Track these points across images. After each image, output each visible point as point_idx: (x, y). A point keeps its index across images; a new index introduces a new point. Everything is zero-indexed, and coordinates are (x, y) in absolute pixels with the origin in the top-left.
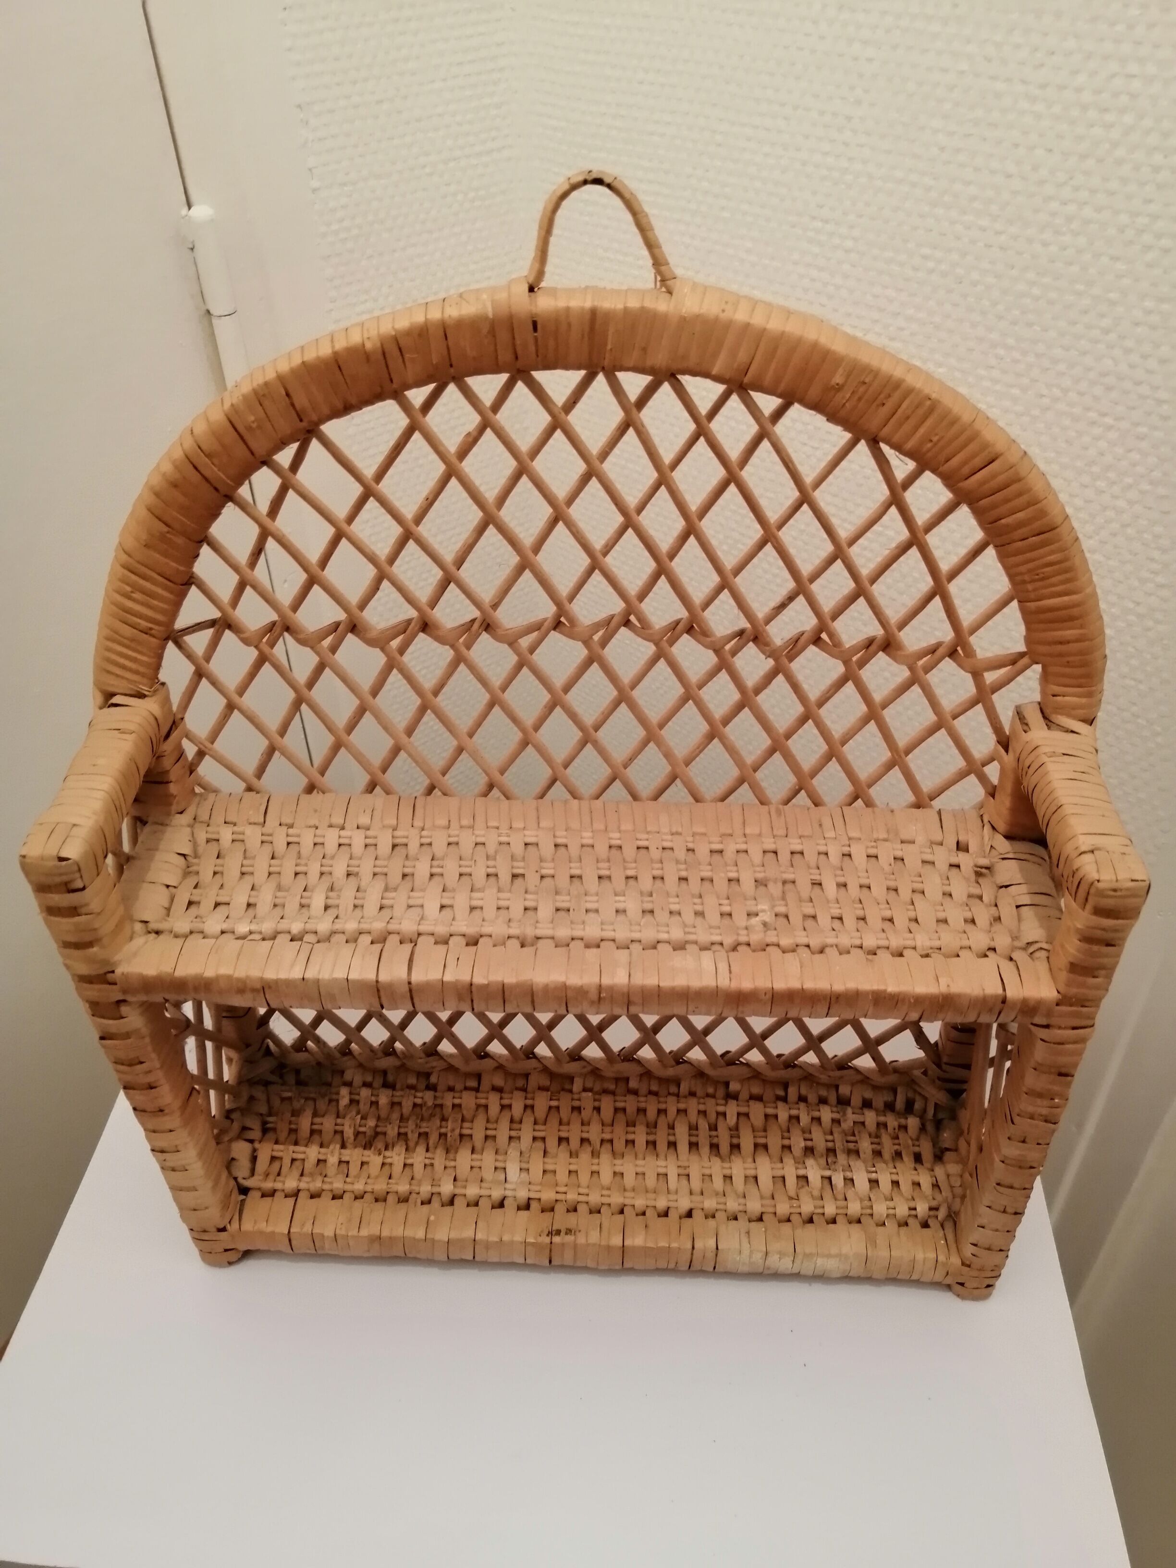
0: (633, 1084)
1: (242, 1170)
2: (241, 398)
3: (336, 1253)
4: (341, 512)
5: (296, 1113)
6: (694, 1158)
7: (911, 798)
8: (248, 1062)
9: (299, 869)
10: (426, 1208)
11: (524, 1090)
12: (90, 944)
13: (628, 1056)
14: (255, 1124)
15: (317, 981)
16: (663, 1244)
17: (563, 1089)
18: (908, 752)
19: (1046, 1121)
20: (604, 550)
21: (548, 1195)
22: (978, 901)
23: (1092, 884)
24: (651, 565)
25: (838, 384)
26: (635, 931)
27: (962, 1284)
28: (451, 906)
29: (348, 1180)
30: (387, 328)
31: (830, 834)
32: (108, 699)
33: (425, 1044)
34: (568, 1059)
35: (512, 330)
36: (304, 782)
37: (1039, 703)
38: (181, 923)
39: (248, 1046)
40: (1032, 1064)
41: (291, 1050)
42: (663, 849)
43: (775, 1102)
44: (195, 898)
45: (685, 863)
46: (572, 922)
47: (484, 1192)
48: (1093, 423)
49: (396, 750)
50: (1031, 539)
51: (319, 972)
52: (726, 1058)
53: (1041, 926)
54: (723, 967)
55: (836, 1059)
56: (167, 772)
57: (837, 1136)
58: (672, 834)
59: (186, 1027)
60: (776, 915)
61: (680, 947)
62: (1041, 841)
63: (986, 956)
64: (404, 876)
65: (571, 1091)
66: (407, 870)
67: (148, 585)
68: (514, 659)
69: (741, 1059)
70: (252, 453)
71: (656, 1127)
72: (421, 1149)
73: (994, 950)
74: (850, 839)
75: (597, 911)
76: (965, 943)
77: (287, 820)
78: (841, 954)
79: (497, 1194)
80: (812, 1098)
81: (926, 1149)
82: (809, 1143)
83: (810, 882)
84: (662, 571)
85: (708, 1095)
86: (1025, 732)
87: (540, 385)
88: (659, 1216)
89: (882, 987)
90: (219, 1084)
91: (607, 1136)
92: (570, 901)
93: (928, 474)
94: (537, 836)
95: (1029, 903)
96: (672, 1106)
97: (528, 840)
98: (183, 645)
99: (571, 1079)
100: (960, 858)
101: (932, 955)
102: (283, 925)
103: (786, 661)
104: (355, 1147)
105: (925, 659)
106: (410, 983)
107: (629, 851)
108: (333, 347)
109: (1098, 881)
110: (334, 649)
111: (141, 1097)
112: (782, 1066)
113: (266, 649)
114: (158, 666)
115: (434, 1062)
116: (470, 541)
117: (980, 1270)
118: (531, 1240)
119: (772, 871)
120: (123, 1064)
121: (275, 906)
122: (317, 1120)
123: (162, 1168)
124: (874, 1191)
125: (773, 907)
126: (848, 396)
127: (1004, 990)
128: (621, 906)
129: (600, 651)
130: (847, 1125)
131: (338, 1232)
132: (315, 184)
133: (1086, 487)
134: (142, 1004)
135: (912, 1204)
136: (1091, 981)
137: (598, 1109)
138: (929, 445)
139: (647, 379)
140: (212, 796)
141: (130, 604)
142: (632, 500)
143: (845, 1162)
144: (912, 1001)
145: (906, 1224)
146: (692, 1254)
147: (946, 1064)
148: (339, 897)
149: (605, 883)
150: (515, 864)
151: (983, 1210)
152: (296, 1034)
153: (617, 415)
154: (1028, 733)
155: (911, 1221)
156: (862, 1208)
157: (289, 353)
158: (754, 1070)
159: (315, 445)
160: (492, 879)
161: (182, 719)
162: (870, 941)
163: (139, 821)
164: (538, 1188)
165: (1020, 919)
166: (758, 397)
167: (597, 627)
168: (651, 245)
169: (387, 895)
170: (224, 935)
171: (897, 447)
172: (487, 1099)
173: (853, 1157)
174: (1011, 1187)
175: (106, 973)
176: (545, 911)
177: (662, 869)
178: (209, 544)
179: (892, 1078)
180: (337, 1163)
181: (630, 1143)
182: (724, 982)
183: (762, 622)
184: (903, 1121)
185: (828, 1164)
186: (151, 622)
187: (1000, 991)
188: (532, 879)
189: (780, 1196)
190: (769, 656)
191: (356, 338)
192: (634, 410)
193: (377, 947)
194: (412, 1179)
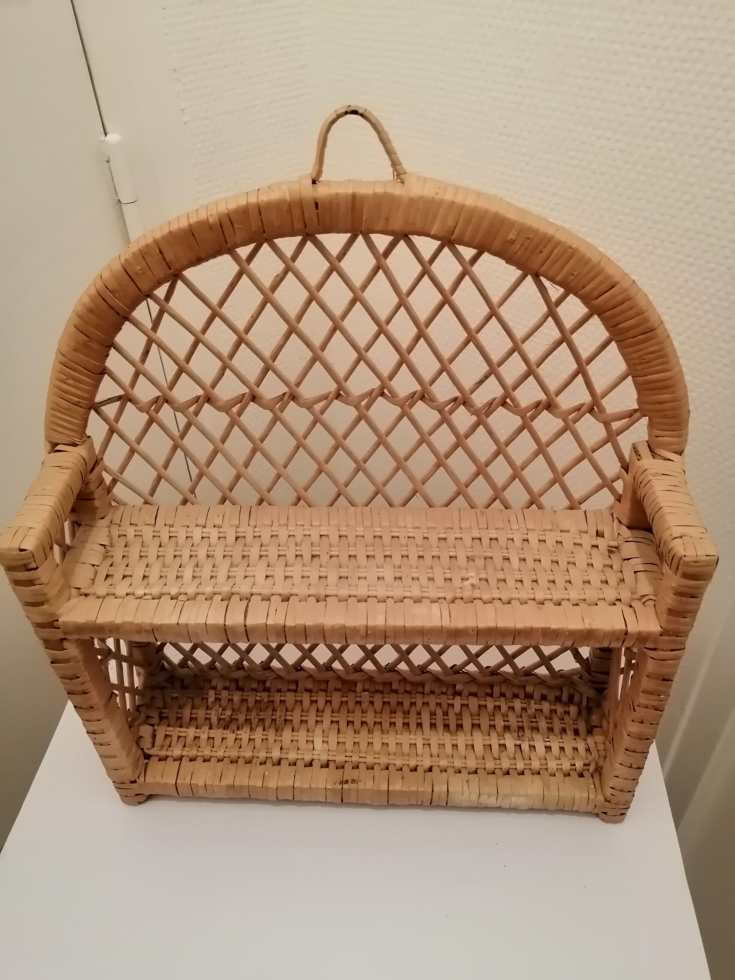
0: (395, 686)
1: (146, 744)
2: (131, 255)
3: (205, 796)
4: (198, 326)
5: (181, 707)
6: (433, 733)
7: (567, 503)
8: (149, 675)
9: (176, 553)
10: (263, 766)
11: (326, 691)
12: (42, 604)
13: (392, 668)
14: (155, 715)
15: (187, 625)
16: (413, 788)
17: (350, 690)
18: (564, 474)
19: (656, 710)
20: (366, 348)
21: (340, 758)
22: (610, 569)
23: (681, 558)
24: (397, 357)
25: (512, 239)
26: (389, 591)
27: (605, 813)
28: (273, 576)
29: (214, 749)
30: (222, 209)
31: (515, 527)
32: (54, 447)
33: (262, 662)
34: (353, 671)
35: (302, 208)
36: (180, 498)
37: (647, 442)
38: (101, 588)
39: (150, 664)
40: (646, 673)
41: (179, 667)
42: (408, 537)
43: (485, 697)
44: (110, 573)
45: (422, 546)
46: (349, 586)
47: (299, 757)
48: (680, 262)
49: (238, 477)
50: (639, 337)
51: (188, 619)
52: (453, 669)
53: (650, 585)
54: (446, 613)
55: (524, 669)
56: (93, 492)
57: (525, 719)
58: (414, 528)
59: (108, 654)
60: (480, 580)
61: (418, 601)
62: (649, 530)
63: (615, 604)
64: (244, 557)
65: (355, 691)
66: (245, 553)
67: (77, 375)
68: (310, 418)
69: (463, 670)
70: (140, 290)
71: (409, 714)
72: (260, 730)
73: (620, 600)
74: (528, 530)
75: (365, 578)
76: (602, 596)
77: (169, 522)
78: (521, 604)
79: (308, 758)
80: (509, 694)
81: (582, 726)
82: (507, 723)
83: (502, 558)
84: (403, 361)
85: (443, 693)
86: (639, 460)
87: (321, 243)
88: (411, 771)
89: (547, 625)
90: (132, 690)
91: (378, 720)
92: (348, 572)
93: (571, 295)
94: (328, 530)
95: (643, 570)
96: (419, 700)
97: (322, 533)
98: (101, 412)
99: (355, 684)
100: (599, 541)
101: (580, 604)
102: (166, 590)
103: (484, 417)
104: (218, 728)
105: (573, 415)
106: (245, 626)
107: (387, 539)
108: (189, 221)
109: (685, 556)
110: (196, 413)
111: (80, 699)
112: (489, 674)
113: (154, 414)
114: (85, 426)
115: (268, 674)
116: (281, 344)
117: (616, 804)
118: (329, 787)
119: (478, 551)
120: (66, 679)
121: (161, 577)
122: (194, 711)
123: (94, 744)
124: (548, 753)
125: (478, 574)
126: (518, 247)
127: (626, 626)
128: (381, 575)
129: (365, 411)
130: (531, 711)
131: (206, 783)
132: (185, 119)
133: (677, 302)
134: (77, 641)
135: (573, 762)
136: (682, 620)
137: (372, 703)
138: (572, 277)
139: (390, 238)
140: (122, 507)
141: (65, 387)
142: (383, 316)
143: (530, 736)
144: (567, 634)
145: (569, 775)
146: (432, 795)
147: (594, 672)
148: (201, 571)
149: (371, 560)
150: (314, 548)
151: (617, 766)
152: (181, 657)
153: (372, 262)
154: (641, 461)
155: (572, 773)
156: (541, 765)
157: (161, 226)
158: (472, 677)
159: (180, 284)
160: (299, 559)
161: (102, 459)
162: (540, 596)
163: (75, 525)
164: (334, 753)
165: (636, 580)
166: (461, 249)
167: (363, 397)
168: (390, 152)
169: (232, 569)
170: (128, 596)
171: (551, 279)
172: (302, 697)
173: (535, 732)
174: (635, 752)
175: (53, 621)
176: (333, 579)
177: (407, 551)
178: (114, 348)
179: (559, 681)
180: (207, 739)
181: (393, 724)
182: (446, 623)
183: (468, 392)
184: (567, 709)
185: (519, 737)
186: (79, 398)
187: (624, 627)
188: (325, 558)
189: (489, 758)
190: (473, 414)
191: (203, 216)
192: (382, 258)
193: (225, 603)
194: (254, 748)
